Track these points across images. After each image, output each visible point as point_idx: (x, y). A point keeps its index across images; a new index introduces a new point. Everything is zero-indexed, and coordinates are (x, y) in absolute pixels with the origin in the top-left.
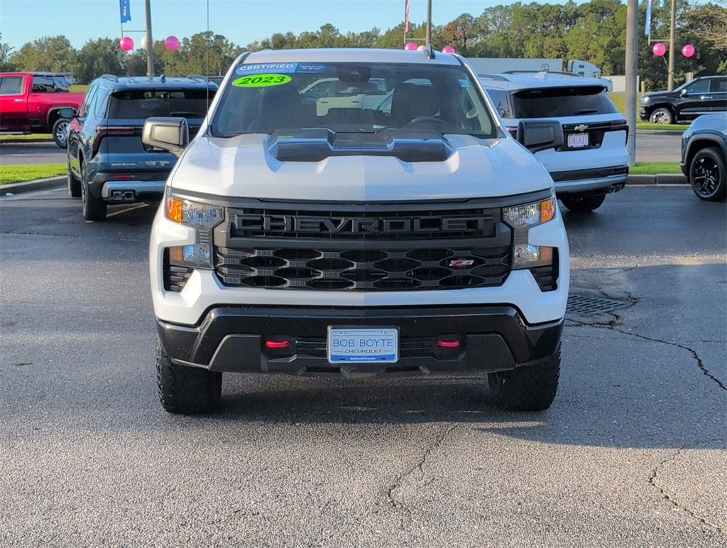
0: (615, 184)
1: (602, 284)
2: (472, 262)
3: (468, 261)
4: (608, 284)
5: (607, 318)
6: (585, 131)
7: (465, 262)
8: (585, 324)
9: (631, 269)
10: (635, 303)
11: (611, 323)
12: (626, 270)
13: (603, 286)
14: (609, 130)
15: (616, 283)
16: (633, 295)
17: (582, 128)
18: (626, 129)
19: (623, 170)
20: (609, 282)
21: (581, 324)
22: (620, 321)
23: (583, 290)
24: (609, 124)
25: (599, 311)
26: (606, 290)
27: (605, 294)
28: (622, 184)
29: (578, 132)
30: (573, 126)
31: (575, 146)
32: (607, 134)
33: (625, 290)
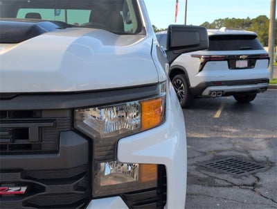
0: (262, 88)
1: (251, 149)
2: (24, 189)
3: (18, 188)
4: (254, 150)
5: (251, 180)
6: (246, 59)
7: (13, 190)
8: (235, 185)
9: (269, 139)
10: (271, 166)
11: (254, 185)
12: (266, 139)
13: (251, 151)
14: (259, 59)
15: (260, 149)
16: (270, 159)
17: (244, 57)
18: (269, 58)
19: (266, 81)
20: (255, 148)
21: (232, 185)
22: (260, 183)
23: (238, 154)
24: (259, 55)
25: (246, 173)
26: (254, 154)
27: (252, 158)
28: (266, 88)
29: (242, 59)
30: (239, 56)
31: (240, 67)
32: (258, 61)
33: (264, 155)
